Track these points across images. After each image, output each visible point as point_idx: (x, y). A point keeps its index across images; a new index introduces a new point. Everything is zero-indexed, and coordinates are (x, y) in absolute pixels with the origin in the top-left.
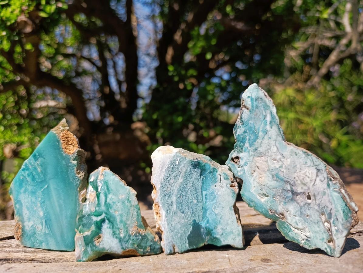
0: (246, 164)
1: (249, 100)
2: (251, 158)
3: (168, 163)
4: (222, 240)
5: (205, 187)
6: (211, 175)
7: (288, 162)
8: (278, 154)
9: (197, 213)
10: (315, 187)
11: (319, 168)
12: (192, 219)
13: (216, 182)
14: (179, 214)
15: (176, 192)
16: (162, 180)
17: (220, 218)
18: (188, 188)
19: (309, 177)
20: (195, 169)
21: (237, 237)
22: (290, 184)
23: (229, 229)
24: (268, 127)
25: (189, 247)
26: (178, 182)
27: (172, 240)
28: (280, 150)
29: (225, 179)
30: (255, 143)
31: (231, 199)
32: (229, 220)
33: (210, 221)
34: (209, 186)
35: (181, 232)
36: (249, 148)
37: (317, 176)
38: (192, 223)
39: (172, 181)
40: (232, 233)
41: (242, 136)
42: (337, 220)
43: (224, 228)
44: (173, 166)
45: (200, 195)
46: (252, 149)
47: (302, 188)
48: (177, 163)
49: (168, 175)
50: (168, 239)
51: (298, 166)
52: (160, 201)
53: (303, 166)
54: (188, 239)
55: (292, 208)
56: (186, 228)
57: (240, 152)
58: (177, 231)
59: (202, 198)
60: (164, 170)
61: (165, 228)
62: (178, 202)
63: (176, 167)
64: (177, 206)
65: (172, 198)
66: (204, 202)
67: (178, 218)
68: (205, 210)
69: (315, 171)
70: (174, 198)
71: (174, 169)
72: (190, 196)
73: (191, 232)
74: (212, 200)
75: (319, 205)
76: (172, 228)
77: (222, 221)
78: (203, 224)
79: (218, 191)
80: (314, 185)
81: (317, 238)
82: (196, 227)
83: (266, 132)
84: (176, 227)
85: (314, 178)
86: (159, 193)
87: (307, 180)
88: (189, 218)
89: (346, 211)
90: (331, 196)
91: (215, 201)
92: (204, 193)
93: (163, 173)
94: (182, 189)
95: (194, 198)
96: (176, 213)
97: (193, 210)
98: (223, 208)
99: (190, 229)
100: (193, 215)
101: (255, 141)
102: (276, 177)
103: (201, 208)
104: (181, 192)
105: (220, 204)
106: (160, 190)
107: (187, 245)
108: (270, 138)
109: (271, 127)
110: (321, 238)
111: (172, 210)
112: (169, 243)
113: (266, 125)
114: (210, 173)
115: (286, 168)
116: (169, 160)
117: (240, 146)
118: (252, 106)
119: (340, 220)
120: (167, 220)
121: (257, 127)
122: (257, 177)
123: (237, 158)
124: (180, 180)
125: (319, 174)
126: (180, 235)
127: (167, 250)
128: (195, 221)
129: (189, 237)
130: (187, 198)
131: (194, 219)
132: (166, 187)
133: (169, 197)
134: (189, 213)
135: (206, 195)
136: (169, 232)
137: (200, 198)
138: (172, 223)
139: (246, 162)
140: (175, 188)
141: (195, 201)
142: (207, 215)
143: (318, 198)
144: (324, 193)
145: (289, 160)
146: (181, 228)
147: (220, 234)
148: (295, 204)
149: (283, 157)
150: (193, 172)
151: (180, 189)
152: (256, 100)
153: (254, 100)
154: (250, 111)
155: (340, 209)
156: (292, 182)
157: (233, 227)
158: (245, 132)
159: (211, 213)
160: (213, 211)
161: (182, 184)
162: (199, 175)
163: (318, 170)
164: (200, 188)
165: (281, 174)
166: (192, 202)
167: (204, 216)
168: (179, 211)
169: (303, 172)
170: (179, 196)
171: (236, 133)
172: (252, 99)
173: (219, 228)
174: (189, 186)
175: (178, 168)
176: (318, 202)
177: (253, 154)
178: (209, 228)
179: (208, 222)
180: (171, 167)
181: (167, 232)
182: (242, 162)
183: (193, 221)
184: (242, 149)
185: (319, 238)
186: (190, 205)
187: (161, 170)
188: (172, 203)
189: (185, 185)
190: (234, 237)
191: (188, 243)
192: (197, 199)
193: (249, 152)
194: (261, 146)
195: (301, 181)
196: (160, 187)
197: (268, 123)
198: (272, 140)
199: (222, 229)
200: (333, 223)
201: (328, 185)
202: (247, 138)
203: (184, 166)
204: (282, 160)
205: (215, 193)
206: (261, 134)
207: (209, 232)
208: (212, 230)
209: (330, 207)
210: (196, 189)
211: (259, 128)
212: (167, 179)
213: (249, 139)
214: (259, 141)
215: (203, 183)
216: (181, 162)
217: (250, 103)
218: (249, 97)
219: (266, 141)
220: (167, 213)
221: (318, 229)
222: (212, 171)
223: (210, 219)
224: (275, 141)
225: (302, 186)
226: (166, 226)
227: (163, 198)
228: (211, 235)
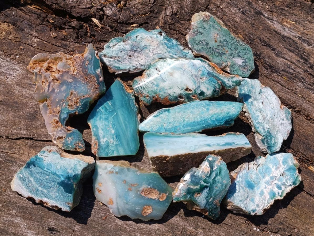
0: (157, 37)
1: (187, 52)
2: (159, 41)
3: (19, 182)
4: (77, 173)
5: (42, 167)
6: (38, 160)
7: (151, 55)
8: (157, 53)
9: (55, 180)
10: (135, 61)
11: (143, 66)
12: (57, 184)
13: (43, 159)
14: (50, 190)
15: (37, 186)
16: (27, 190)
17: (64, 167)
18: (38, 177)
19: (140, 60)
20: (30, 167)
21: (79, 163)
22: (140, 51)
23: (72, 166)
24: (171, 54)
25: (72, 195)
26: (32, 181)
27: (64, 202)
28: (158, 54)
29: (43, 153)
30: (165, 45)
31: (56, 155)
32: (68, 163)
33: (63, 174)
34: (43, 164)
35: (61, 195)
36: (164, 42)
37: (140, 64)
38: (59, 185)
39: (30, 185)
40: (76, 165)
41: (171, 41)
42: (116, 63)
43: (71, 168)
44: (22, 180)
45: (46, 172)
46: (163, 42)
47: (136, 55)
48: (21, 176)
49: (26, 185)
50: (62, 204)
51: (147, 58)
52: (38, 198)
53: (147, 60)
54: (67, 192)
55: (128, 47)
56: (60, 190)
57: (164, 37)
58: (59, 197)
59: (47, 172)
60: (22, 186)
61: (54, 203)
62: (43, 187)
63: (23, 178)
64: (45, 189)
65: (40, 190)
66: (51, 172)
67: (52, 192)
68: (55, 174)
69: (142, 64)
70: (40, 189)
71: (24, 180)
72: (43, 178)
73: (64, 189)
74: (52, 167)
75: (125, 59)
76: (56, 199)
77: (66, 167)
78: (63, 179)
79: (49, 161)
80: (136, 60)
81: (109, 51)
82: (62, 184)
83: (169, 52)
84: (56, 196)
85: (139, 62)
86: (33, 196)
87: (139, 59)
88: (55, 186)
89: (119, 68)
90: (128, 65)
91: (53, 166)
92: (45, 169)
93: (24, 188)
94: (37, 181)
95: (45, 177)
96: (49, 192)
97: (52, 181)
98: (59, 163)
99: (62, 188)
100: (55, 182)
101: (167, 46)
102: (145, 47)
103: (53, 176)
104: (38, 183)
105: (56, 164)
106: (32, 194)
107: (70, 195)
108: (165, 53)
109: (170, 56)
110: (109, 53)
111: (46, 193)
112: (64, 205)
113: (172, 54)
114: (36, 160)
115: (148, 53)
116: (18, 180)
117: (167, 38)
118: (183, 52)
119: (115, 64)
120: (50, 199)
121: (173, 49)
122: (148, 39)
123: (161, 35)
124: (32, 179)
125: (140, 65)
126: (62, 196)
127: (67, 208)
128: (58, 183)
129: (66, 191)
130: (43, 181)
131: (57, 183)
132: (32, 190)
133: (38, 191)
134: (52, 184)
135: (47, 169)
136: (58, 202)
137: (47, 173)
138: (53, 197)
139: (158, 37)
140: (35, 185)
141: (48, 177)
142: (58, 174)
143: (129, 60)
144: (130, 63)
145: (152, 56)
146: (58, 194)
147: (73, 172)
148: (130, 49)
149: (154, 54)
150: (31, 170)
151: (37, 182)
152: (186, 55)
153: (186, 54)
154: (182, 50)
155: (121, 66)
156: (140, 52)
157: (73, 163)
158: (173, 44)
159: (59, 171)
160: (58, 170)
161: (34, 180)
162: (34, 167)
163: (142, 65)
164: (41, 170)
165: (146, 50)
166: (47, 179)
167: (58, 176)
168: (49, 190)
169: (144, 59)
170: (40, 185)
171: (174, 40)
172: (187, 53)
173: (69, 171)
174: (38, 176)
175: (24, 177)
176: (127, 59)
177: (161, 42)
178: (66, 177)
179: (62, 176)
180: (22, 181)
181: (57, 203)
182: (159, 35)
183: (58, 185)
184: (165, 39)
185: (109, 52)
186: (48, 181)
187: (21, 188)
188: (42, 191)
189: (36, 178)
190: (79, 165)
191: (69, 194)
192: (47, 175)
193: (162, 41)
194: (163, 47)
195: (139, 56)
196: (30, 194)
197: (173, 55)
198: (164, 53)
199: (70, 170)
200: (114, 61)
201: (134, 66)
202: (170, 43)
203: (25, 173)
204: (153, 53)
205: (49, 163)
206: (169, 50)
207: (68, 178)
208: (68, 176)
209: (123, 63)
210: (41, 173)
211: (172, 50)
212: (28, 187)
213: (168, 44)
214: (166, 47)
215: (40, 167)
216: (22, 174)
217: (186, 52)
218: (189, 53)
219: (165, 50)
220: (46, 197)
221: (114, 53)
222: (36, 158)
223: (62, 174)
224: (163, 54)
225: (137, 56)
226: (53, 202)
227: (37, 195)
228: (71, 178)
